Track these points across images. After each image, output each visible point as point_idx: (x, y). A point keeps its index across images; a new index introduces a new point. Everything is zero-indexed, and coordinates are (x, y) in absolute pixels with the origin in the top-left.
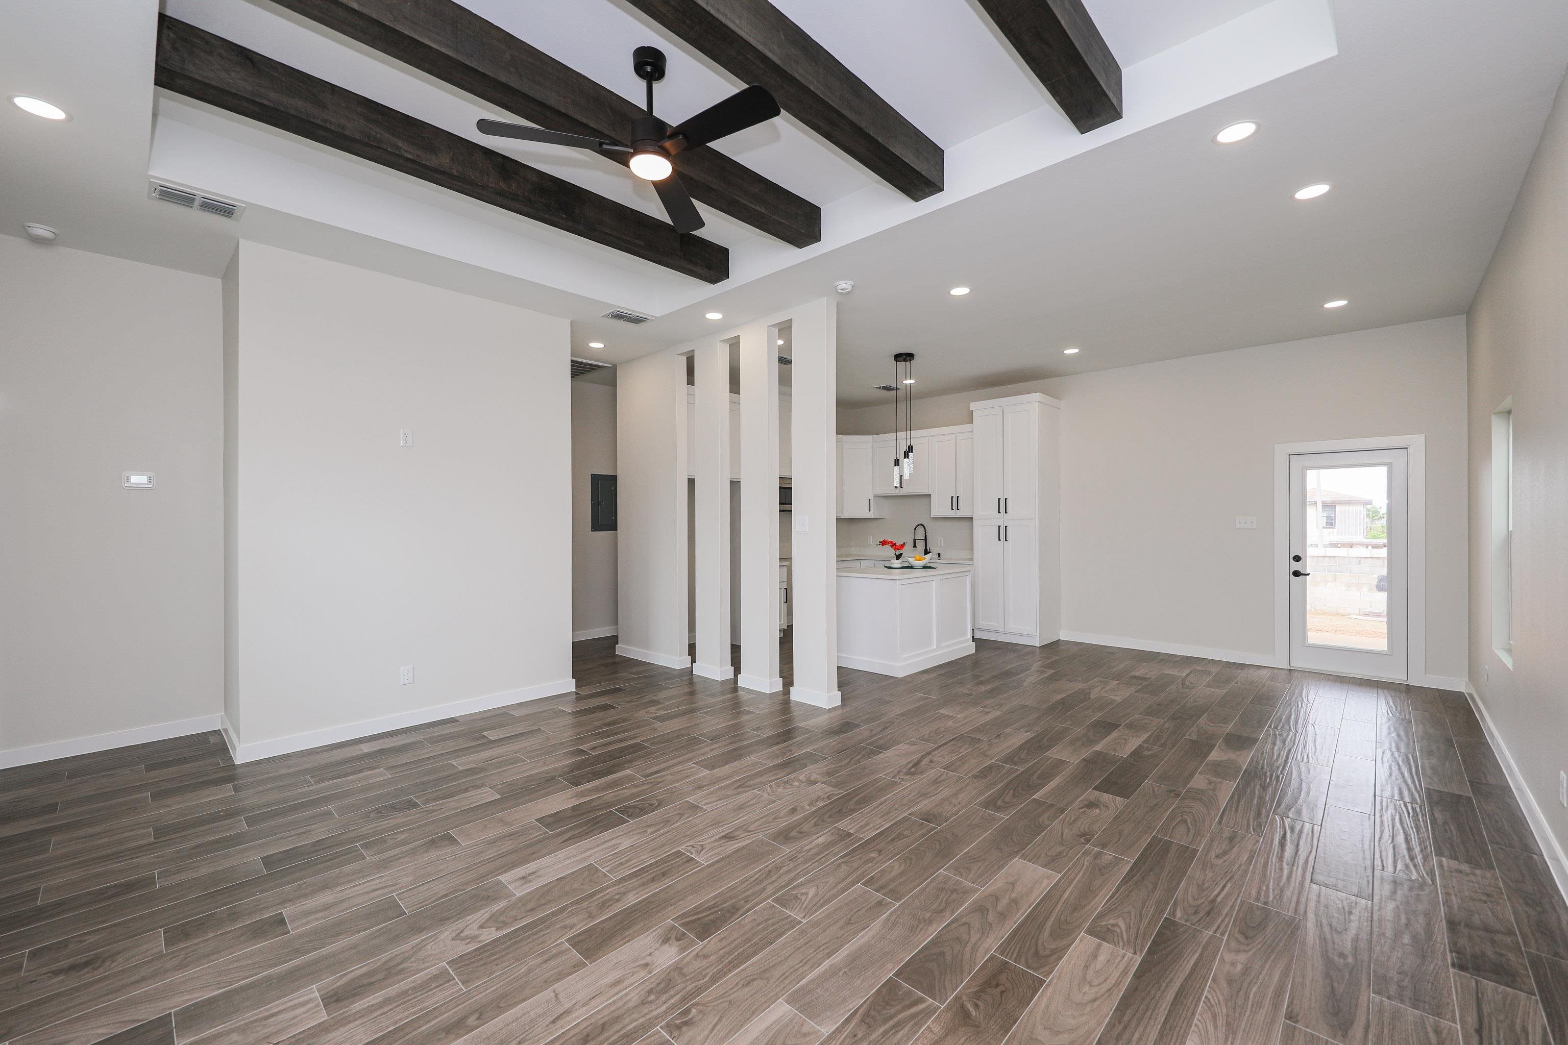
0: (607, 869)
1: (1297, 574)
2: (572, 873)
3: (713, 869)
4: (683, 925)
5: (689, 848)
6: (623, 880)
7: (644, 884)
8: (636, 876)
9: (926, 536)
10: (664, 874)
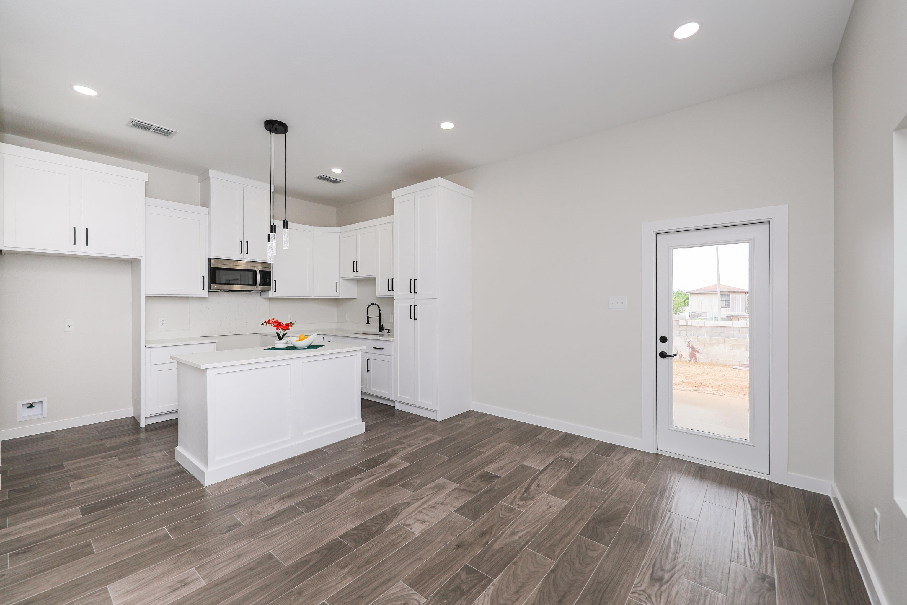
1: (663, 355)
9: (380, 314)
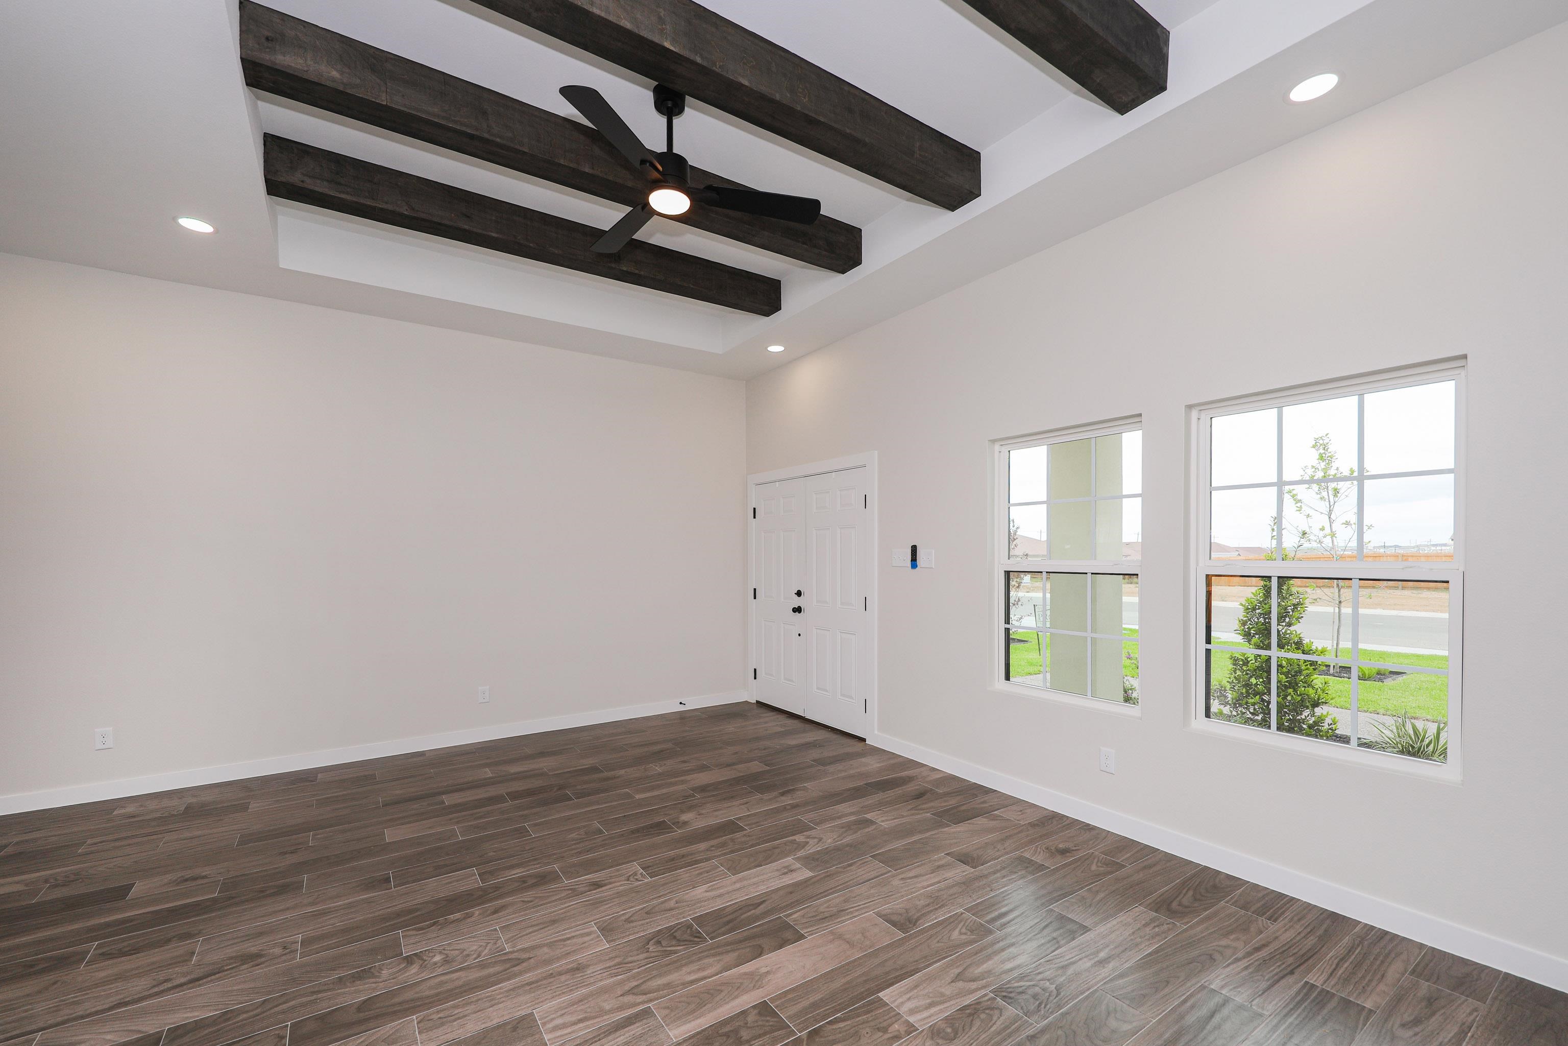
0: (720, 869)
2: (750, 869)
3: (632, 859)
4: (673, 828)
5: (641, 879)
6: (707, 860)
7: (692, 854)
8: (696, 861)
10: (673, 859)
